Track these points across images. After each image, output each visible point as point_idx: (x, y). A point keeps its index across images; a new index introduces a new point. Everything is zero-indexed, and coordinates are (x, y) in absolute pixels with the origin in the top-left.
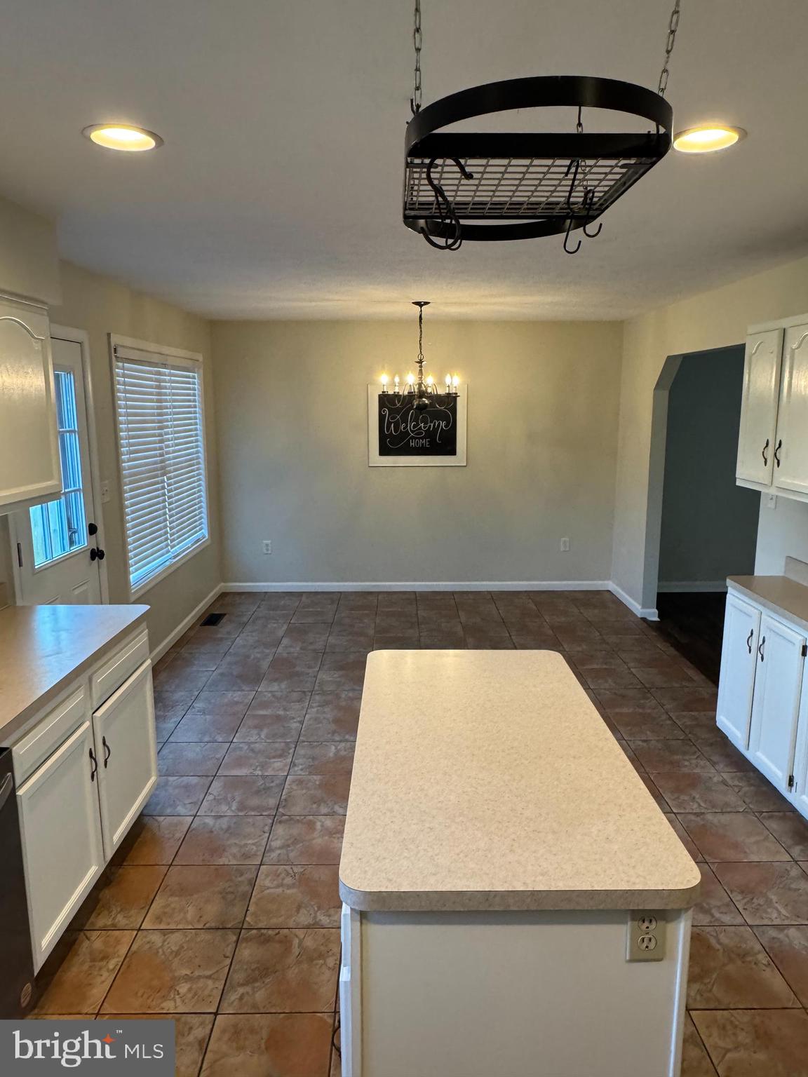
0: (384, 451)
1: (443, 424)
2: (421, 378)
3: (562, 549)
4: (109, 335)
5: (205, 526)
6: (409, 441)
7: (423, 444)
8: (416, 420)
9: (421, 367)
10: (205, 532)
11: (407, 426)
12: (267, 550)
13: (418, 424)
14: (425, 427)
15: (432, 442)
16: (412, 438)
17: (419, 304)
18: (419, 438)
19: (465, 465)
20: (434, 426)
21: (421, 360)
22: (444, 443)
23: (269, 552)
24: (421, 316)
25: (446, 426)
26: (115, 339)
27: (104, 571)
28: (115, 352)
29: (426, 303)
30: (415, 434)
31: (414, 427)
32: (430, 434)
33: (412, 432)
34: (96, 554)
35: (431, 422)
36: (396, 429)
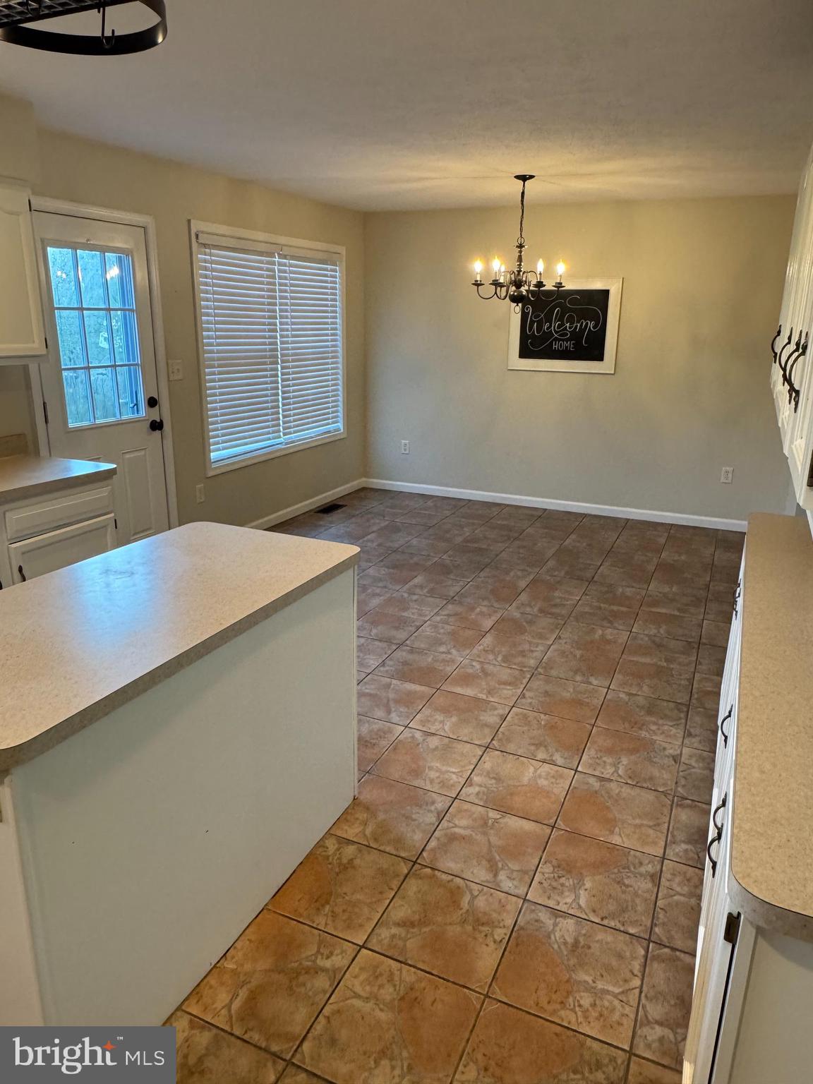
0: (525, 353)
1: (591, 324)
2: (520, 265)
3: (723, 480)
4: (189, 221)
5: (341, 419)
6: (552, 342)
7: (566, 347)
8: (561, 319)
9: (520, 252)
10: (340, 425)
11: (551, 326)
12: (405, 450)
13: (562, 324)
14: (570, 328)
15: (578, 344)
16: (556, 339)
17: (524, 178)
18: (563, 340)
19: (613, 372)
20: (581, 325)
21: (521, 244)
22: (591, 348)
23: (407, 452)
24: (523, 193)
25: (594, 327)
26: (196, 226)
27: (169, 443)
28: (197, 236)
29: (531, 177)
30: (560, 335)
31: (559, 327)
32: (576, 336)
33: (556, 332)
34: (156, 426)
35: (578, 322)
36: (539, 329)
